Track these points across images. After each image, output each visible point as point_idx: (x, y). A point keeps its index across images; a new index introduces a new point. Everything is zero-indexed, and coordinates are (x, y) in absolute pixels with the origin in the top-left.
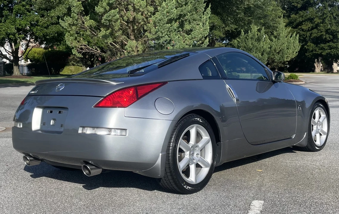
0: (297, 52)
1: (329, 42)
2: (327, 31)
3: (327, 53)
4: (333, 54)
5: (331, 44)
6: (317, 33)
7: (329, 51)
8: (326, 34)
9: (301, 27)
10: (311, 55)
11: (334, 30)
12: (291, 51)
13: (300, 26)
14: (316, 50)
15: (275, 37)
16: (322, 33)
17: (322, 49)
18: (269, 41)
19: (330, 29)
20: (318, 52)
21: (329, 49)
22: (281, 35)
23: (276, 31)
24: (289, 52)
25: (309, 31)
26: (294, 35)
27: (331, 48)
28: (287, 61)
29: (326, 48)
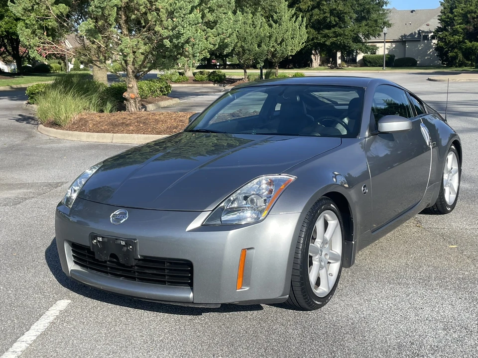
0: (303, 43)
1: (334, 26)
2: (332, 12)
3: (332, 42)
4: (339, 43)
5: (337, 29)
6: (319, 15)
7: (335, 39)
8: (330, 15)
9: (298, 5)
10: (311, 46)
11: (341, 11)
12: (296, 41)
13: (298, 4)
14: (317, 38)
15: (276, 22)
16: (326, 15)
17: (326, 36)
18: (267, 27)
19: (336, 8)
20: (320, 40)
21: (334, 37)
22: (283, 18)
23: (276, 13)
24: (294, 43)
25: (308, 11)
26: (300, 19)
27: (336, 35)
28: (291, 56)
29: (331, 35)
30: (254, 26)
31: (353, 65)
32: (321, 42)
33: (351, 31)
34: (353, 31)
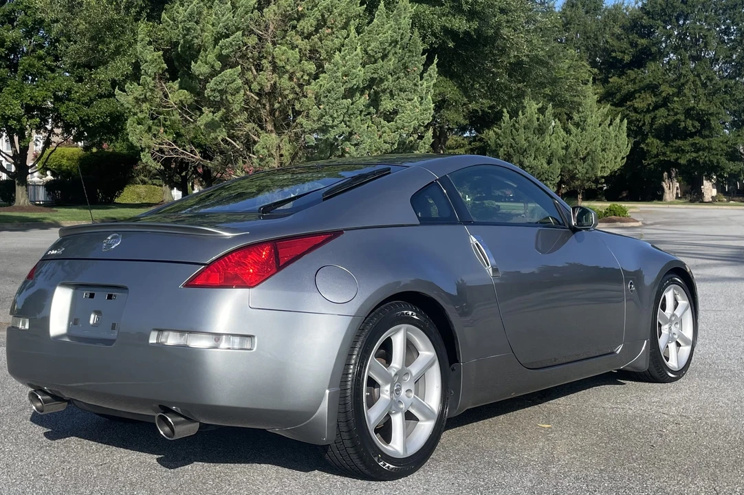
0: (623, 158)
1: (692, 135)
2: (688, 113)
3: (690, 159)
4: (701, 161)
5: (697, 139)
6: (666, 117)
7: (694, 155)
8: (686, 118)
9: (631, 103)
10: (654, 165)
11: (702, 110)
12: (611, 155)
13: (631, 101)
14: (664, 154)
15: (577, 125)
16: (678, 117)
17: (679, 150)
18: (562, 133)
19: (694, 107)
20: (669, 157)
21: (694, 152)
22: (589, 120)
23: (579, 112)
24: (606, 157)
25: (648, 111)
26: (618, 120)
27: (697, 148)
28: (603, 177)
29: (687, 148)
30: (541, 132)
31: (737, 199)
32: (672, 160)
33: (722, 142)
34: (726, 142)
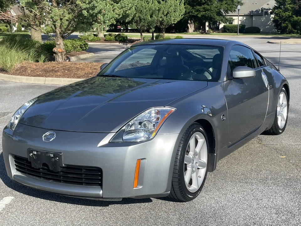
0: (182, 15)
1: (204, 4)
3: (202, 15)
4: (207, 15)
5: (206, 6)
7: (204, 13)
10: (187, 17)
12: (177, 14)
14: (192, 12)
17: (198, 11)
18: (157, 3)
20: (194, 13)
24: (176, 15)
27: (205, 10)
28: (174, 24)
29: (201, 10)
30: (148, 2)
31: (217, 31)
32: (195, 15)
33: (215, 7)
34: (217, 7)
